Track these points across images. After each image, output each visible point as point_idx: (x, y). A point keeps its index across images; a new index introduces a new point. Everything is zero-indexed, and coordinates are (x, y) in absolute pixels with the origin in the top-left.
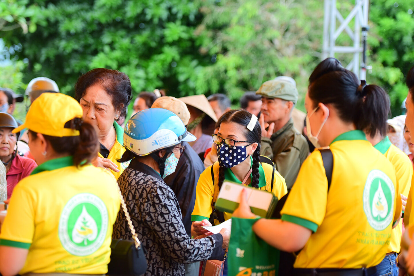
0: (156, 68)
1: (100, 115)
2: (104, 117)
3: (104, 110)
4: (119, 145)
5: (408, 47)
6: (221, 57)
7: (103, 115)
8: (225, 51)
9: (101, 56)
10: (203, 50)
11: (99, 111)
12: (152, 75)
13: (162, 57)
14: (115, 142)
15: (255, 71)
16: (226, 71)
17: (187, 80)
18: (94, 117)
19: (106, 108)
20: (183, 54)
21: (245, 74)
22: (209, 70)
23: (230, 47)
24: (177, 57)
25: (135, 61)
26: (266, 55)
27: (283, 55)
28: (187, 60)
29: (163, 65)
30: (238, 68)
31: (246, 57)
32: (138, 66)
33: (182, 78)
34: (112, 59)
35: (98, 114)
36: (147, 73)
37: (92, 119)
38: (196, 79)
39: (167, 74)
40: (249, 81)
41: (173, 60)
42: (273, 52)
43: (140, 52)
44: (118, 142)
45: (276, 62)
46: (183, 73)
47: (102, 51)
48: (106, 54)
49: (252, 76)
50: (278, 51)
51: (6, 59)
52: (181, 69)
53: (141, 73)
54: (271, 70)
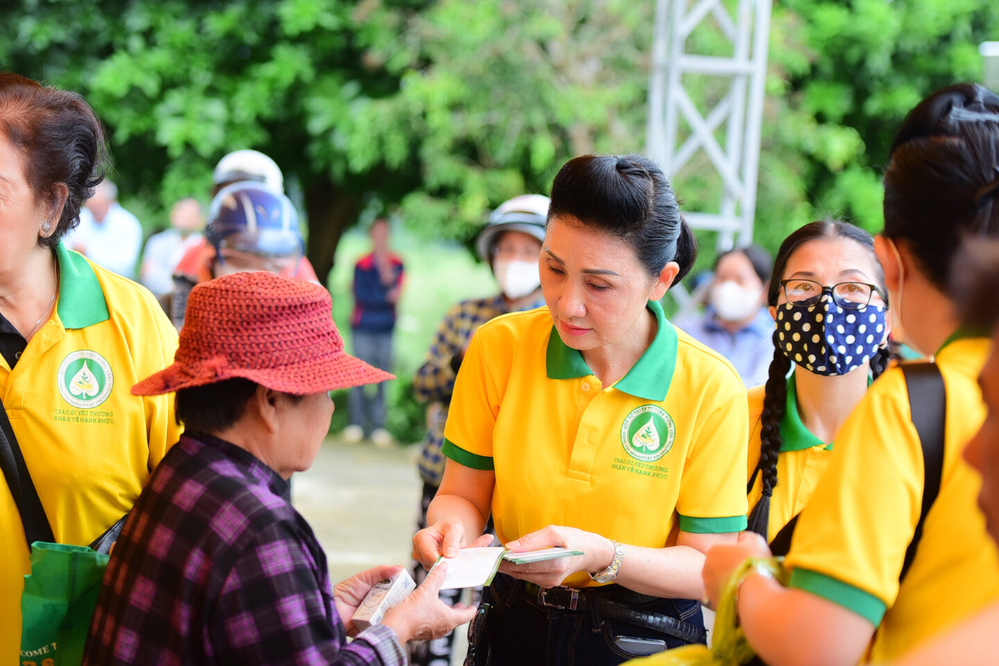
0: (254, 99)
4: (58, 327)
5: (881, 79)
6: (413, 78)
8: (425, 63)
9: (121, 59)
10: (373, 58)
12: (244, 114)
13: (270, 70)
14: (50, 317)
15: (498, 117)
16: (424, 115)
17: (328, 132)
19: (7, 189)
20: (324, 66)
21: (472, 123)
22: (383, 109)
23: (438, 55)
24: (308, 73)
25: (203, 77)
26: (526, 77)
27: (570, 82)
28: (330, 82)
29: (272, 89)
30: (455, 107)
31: (475, 82)
32: (211, 91)
33: (316, 125)
34: (146, 71)
36: (231, 110)
38: (352, 130)
39: (281, 114)
40: (483, 140)
41: (298, 80)
42: (544, 73)
43: (218, 56)
44: (57, 315)
45: (551, 97)
46: (319, 114)
47: (125, 48)
48: (133, 56)
49: (491, 130)
50: (557, 69)
52: (316, 103)
53: (216, 109)
54: (538, 118)
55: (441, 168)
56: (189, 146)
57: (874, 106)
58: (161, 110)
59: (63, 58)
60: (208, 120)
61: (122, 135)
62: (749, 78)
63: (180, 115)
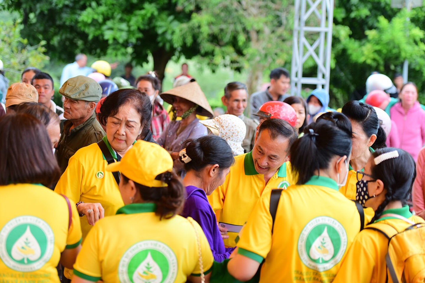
0: (137, 22)
1: (129, 132)
2: (133, 134)
3: (133, 127)
5: (355, 6)
6: (194, 15)
7: (133, 131)
8: (198, 9)
9: (89, 10)
10: (179, 7)
11: (129, 128)
12: (134, 28)
13: (143, 12)
16: (199, 27)
17: (164, 33)
18: (124, 134)
19: (136, 125)
20: (161, 10)
21: (215, 29)
22: (185, 26)
23: (203, 6)
24: (156, 13)
25: (118, 16)
26: (235, 14)
27: (249, 15)
28: (164, 16)
29: (143, 19)
30: (210, 24)
31: (217, 16)
32: (122, 20)
33: (160, 31)
34: (98, 14)
35: (128, 131)
36: (129, 26)
37: (123, 135)
38: (173, 33)
39: (147, 27)
40: (219, 35)
41: (152, 15)
42: (241, 12)
43: (123, 8)
45: (243, 20)
46: (161, 27)
47: (90, 6)
48: (93, 9)
49: (222, 30)
50: (245, 10)
51: (5, 10)
52: (159, 23)
53: (124, 26)
54: (239, 28)
55: (206, 46)
56: (115, 39)
57: (353, 15)
58: (104, 28)
59: (68, 10)
60: (121, 30)
61: (90, 37)
62: (326, 34)
63: (111, 29)
